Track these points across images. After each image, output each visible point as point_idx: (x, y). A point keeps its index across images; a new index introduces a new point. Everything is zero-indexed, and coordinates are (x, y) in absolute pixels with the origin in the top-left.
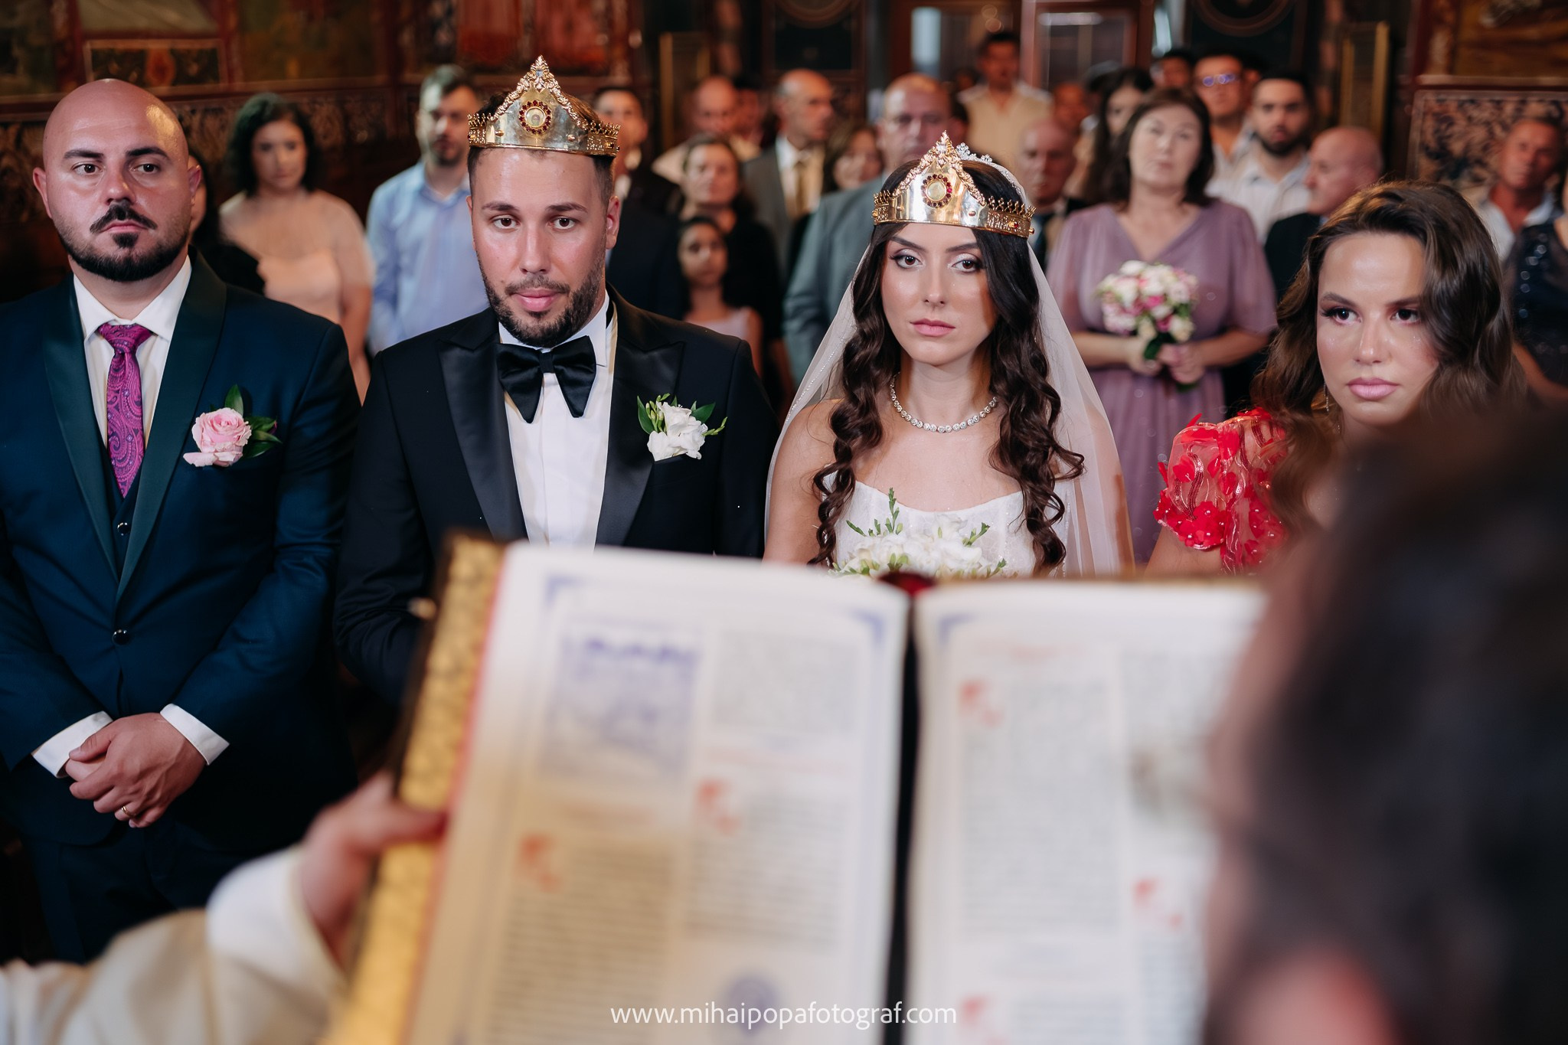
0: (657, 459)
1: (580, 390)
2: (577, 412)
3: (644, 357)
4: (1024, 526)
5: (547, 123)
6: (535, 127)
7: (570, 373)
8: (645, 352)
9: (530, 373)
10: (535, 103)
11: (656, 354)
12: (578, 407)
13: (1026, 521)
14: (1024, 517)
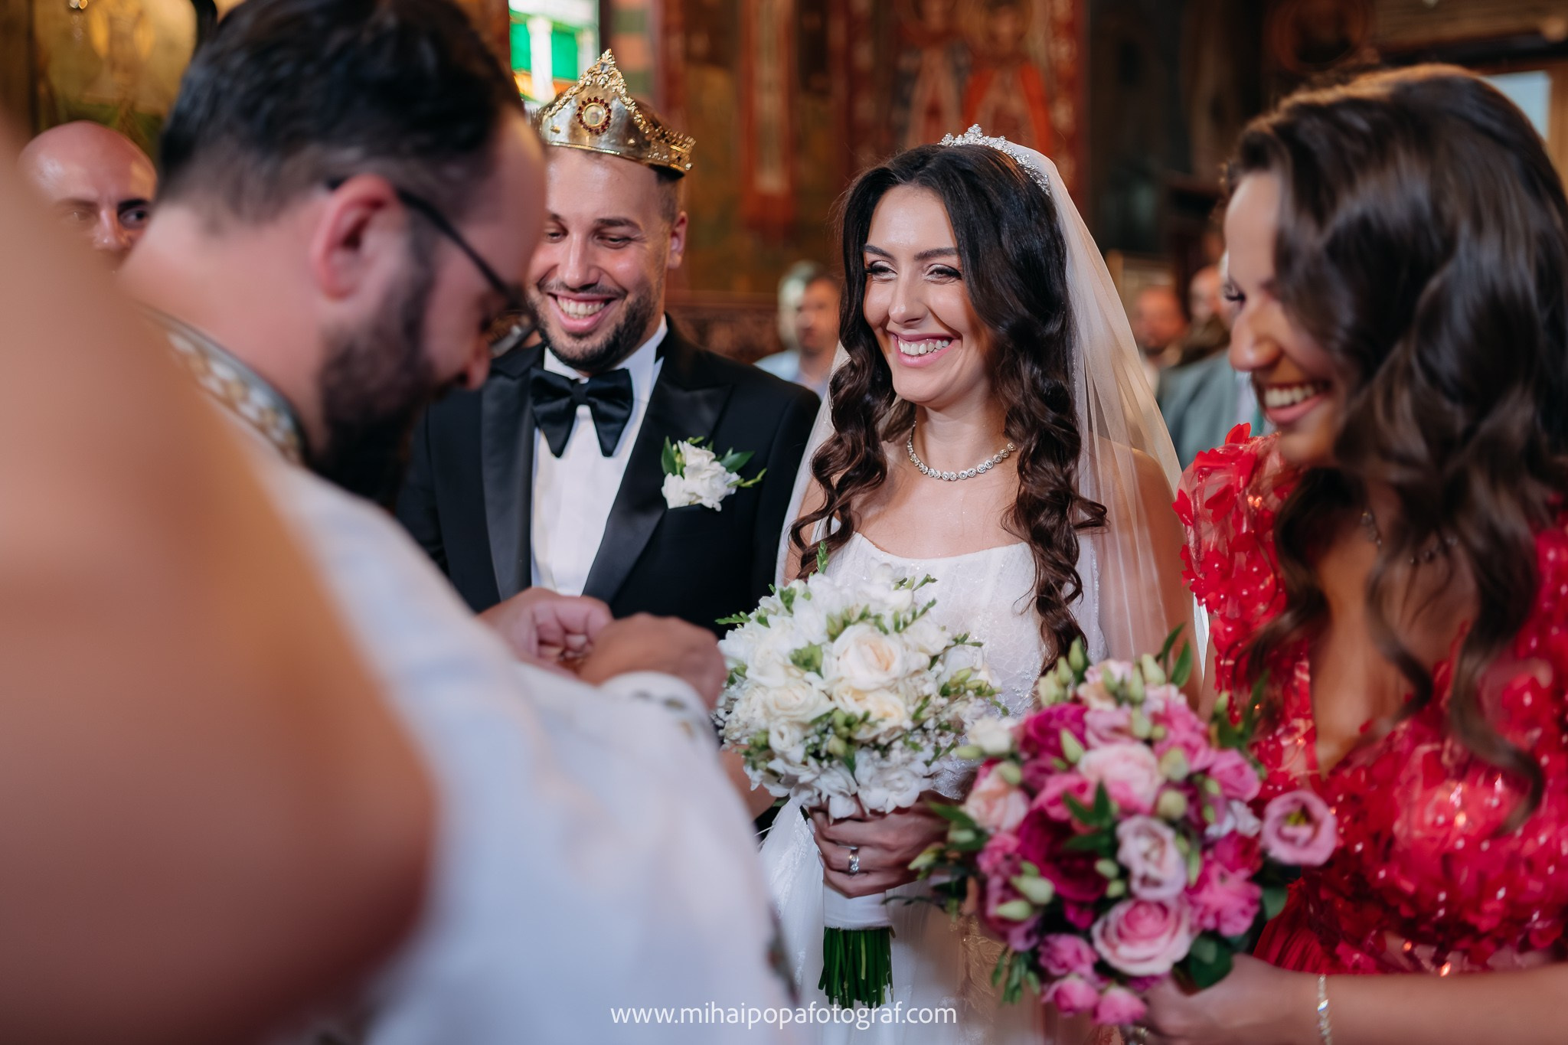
0: (671, 505)
1: (612, 427)
2: (607, 452)
3: (686, 396)
4: (1033, 606)
5: (607, 123)
6: (593, 125)
7: (603, 407)
8: (687, 389)
9: (563, 403)
10: (596, 100)
11: (700, 394)
12: (609, 445)
13: (1036, 598)
14: (1034, 594)
